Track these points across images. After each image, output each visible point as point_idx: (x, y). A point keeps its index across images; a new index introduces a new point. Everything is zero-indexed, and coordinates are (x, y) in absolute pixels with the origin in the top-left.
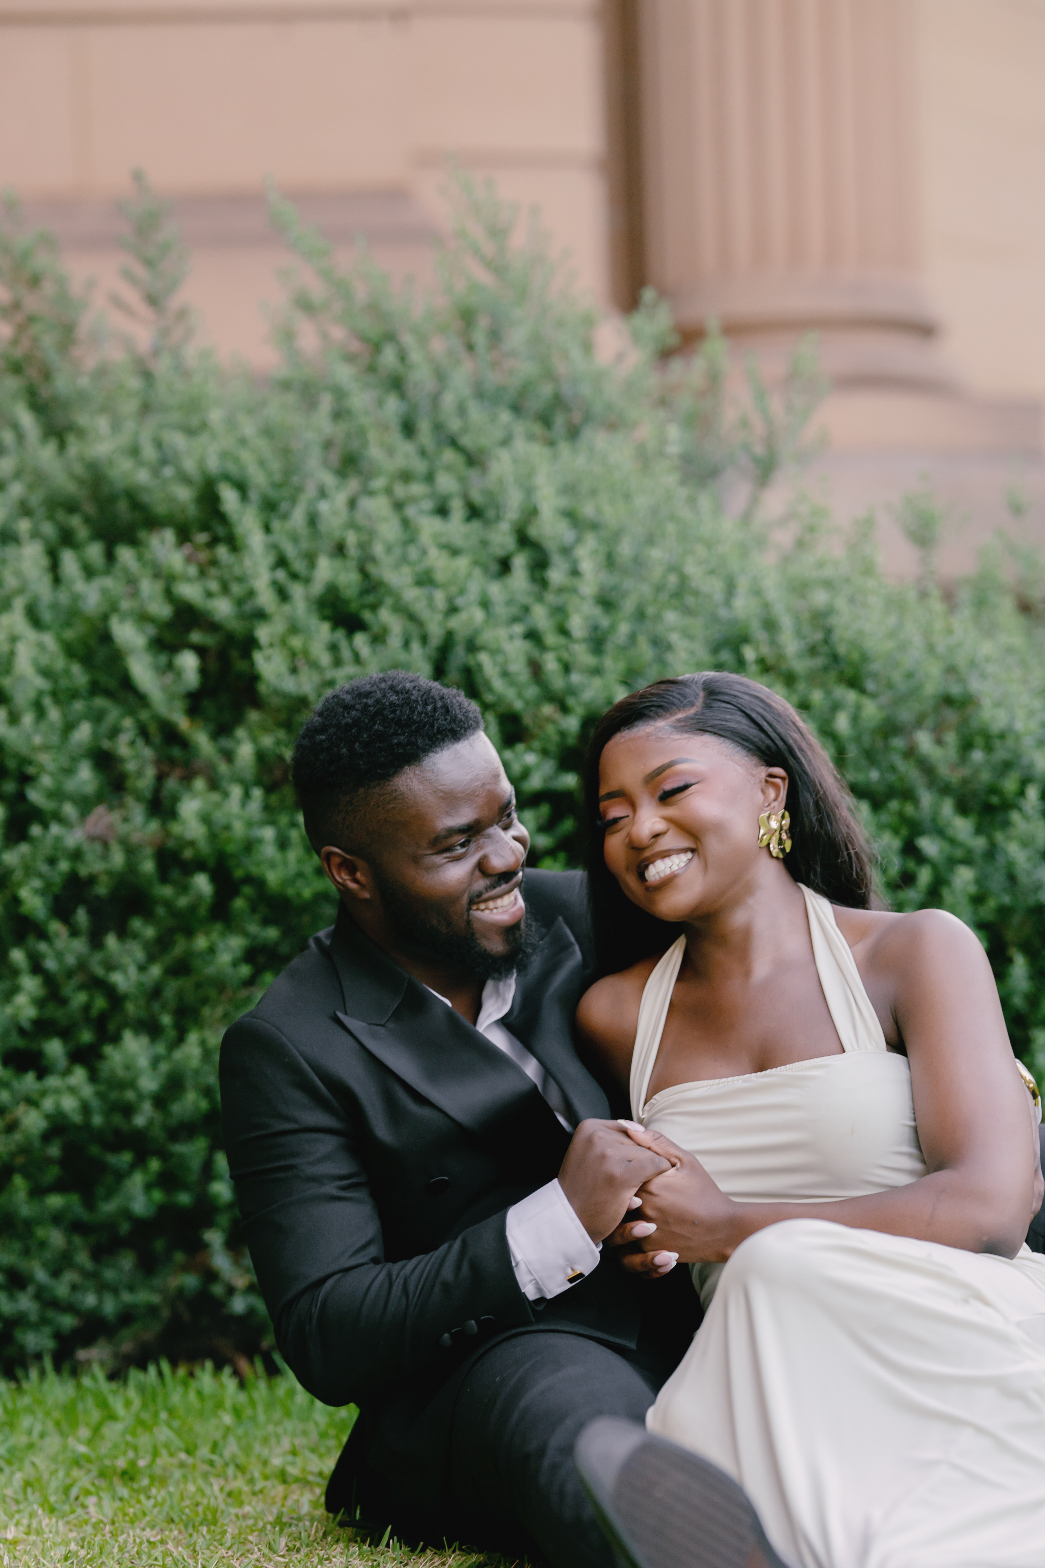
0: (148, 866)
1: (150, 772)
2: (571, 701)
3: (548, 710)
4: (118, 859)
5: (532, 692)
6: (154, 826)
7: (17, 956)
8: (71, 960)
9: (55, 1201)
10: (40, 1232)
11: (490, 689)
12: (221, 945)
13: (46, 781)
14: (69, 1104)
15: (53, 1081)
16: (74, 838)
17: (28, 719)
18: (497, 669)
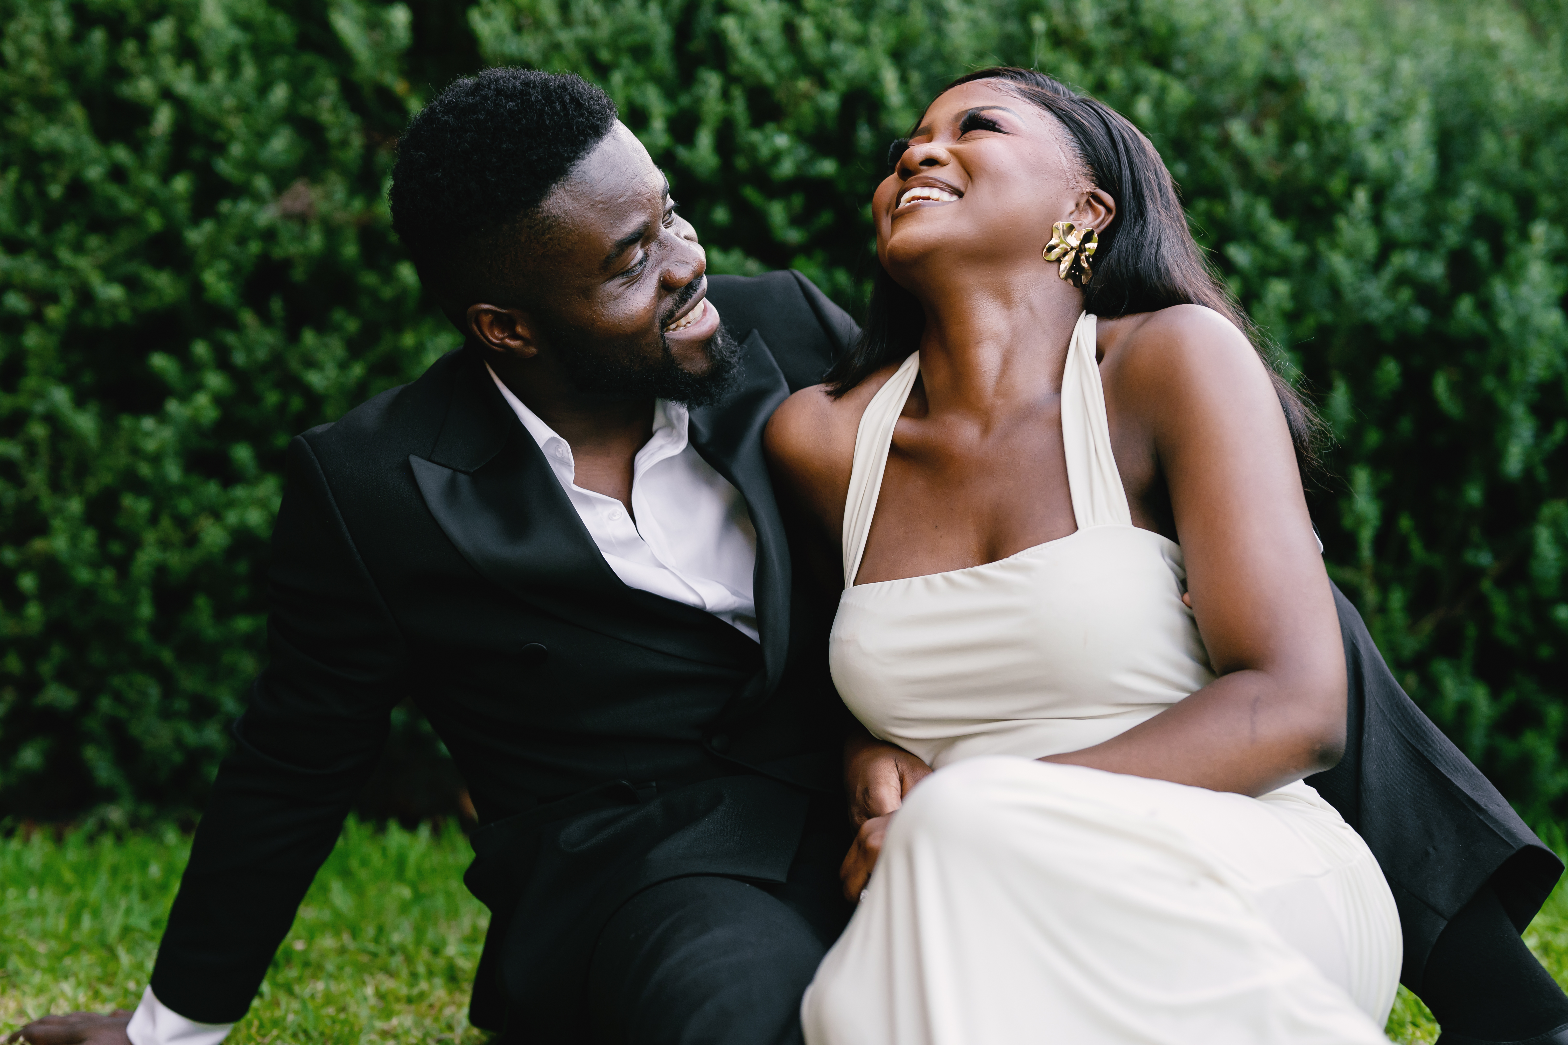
0: (350, 250)
1: (357, 141)
2: (832, 76)
3: (803, 84)
4: (316, 240)
5: (785, 63)
6: (358, 204)
7: (201, 349)
8: (261, 355)
9: (243, 624)
10: (228, 658)
11: (736, 59)
12: (429, 345)
13: (236, 150)
14: (255, 518)
15: (239, 492)
16: (266, 216)
17: (218, 78)
18: (746, 36)
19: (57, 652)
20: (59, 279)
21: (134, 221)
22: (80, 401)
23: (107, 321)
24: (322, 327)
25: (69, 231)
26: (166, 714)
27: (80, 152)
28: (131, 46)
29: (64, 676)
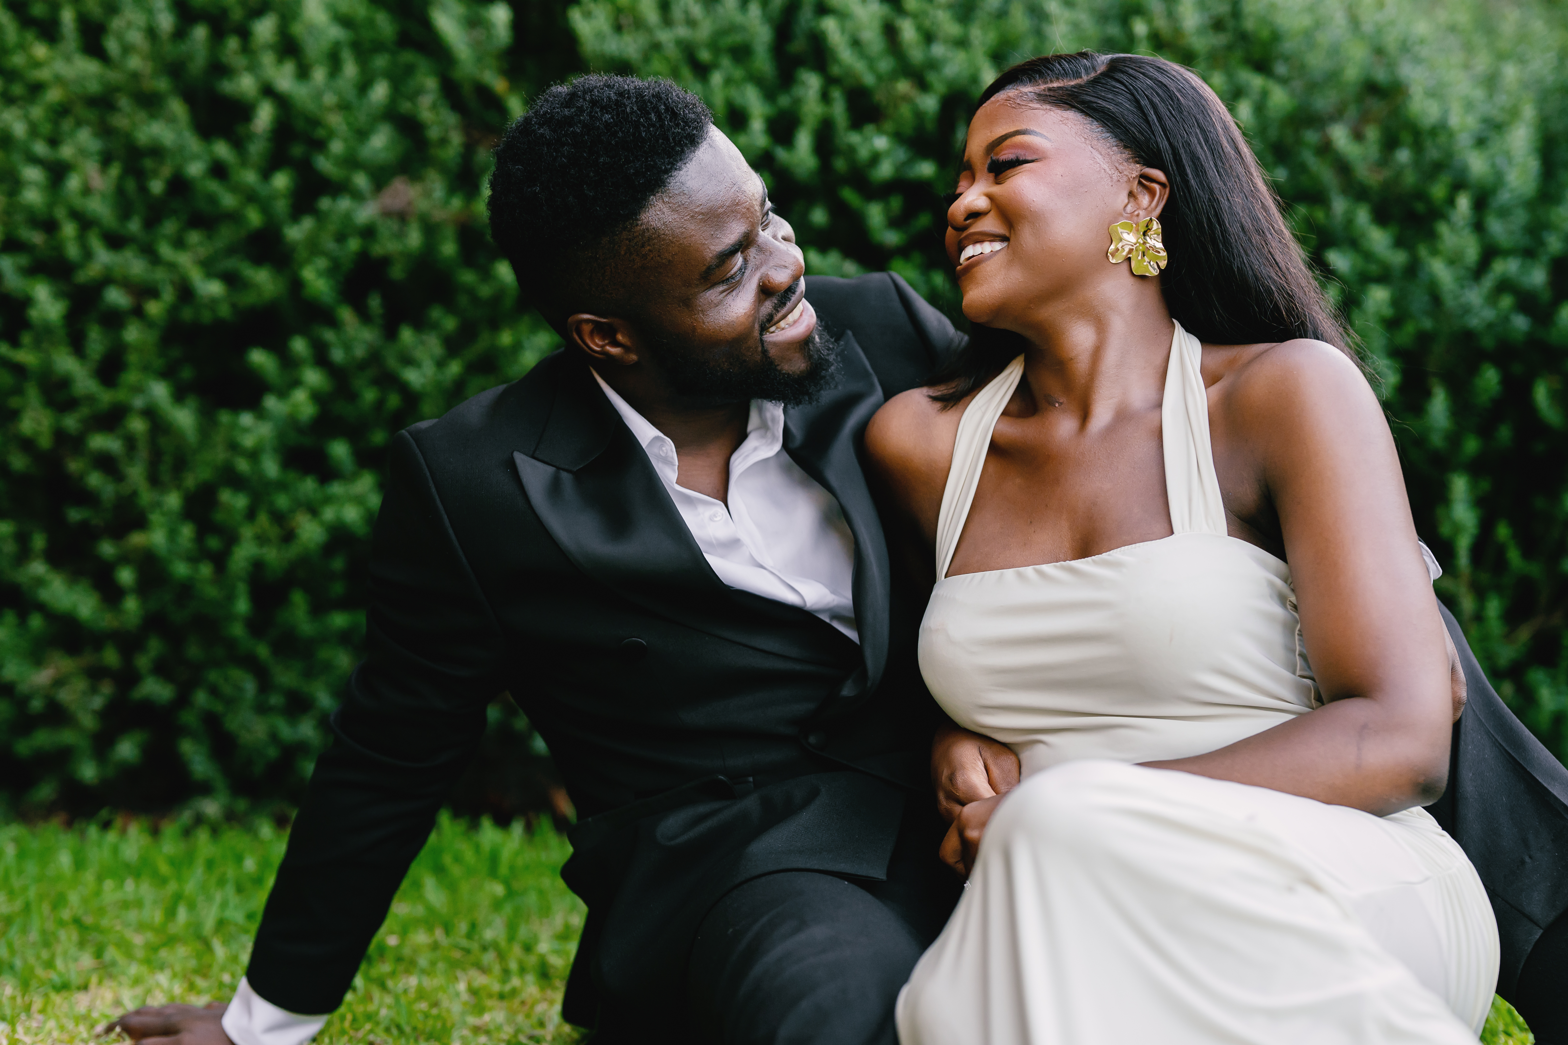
0: (449, 248)
1: (456, 139)
2: (932, 78)
3: (903, 86)
4: (414, 239)
5: (885, 65)
6: (457, 203)
7: (299, 346)
8: (360, 352)
9: (339, 620)
10: (324, 653)
11: (836, 60)
12: (526, 342)
13: (337, 147)
14: (351, 514)
15: (336, 488)
16: (366, 213)
17: (319, 75)
18: (845, 38)
19: (155, 646)
20: (160, 275)
21: (234, 217)
22: (179, 396)
23: (206, 317)
24: (420, 324)
25: (170, 227)
26: (262, 709)
27: (181, 149)
28: (233, 43)
29: (161, 669)
